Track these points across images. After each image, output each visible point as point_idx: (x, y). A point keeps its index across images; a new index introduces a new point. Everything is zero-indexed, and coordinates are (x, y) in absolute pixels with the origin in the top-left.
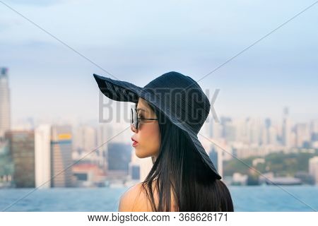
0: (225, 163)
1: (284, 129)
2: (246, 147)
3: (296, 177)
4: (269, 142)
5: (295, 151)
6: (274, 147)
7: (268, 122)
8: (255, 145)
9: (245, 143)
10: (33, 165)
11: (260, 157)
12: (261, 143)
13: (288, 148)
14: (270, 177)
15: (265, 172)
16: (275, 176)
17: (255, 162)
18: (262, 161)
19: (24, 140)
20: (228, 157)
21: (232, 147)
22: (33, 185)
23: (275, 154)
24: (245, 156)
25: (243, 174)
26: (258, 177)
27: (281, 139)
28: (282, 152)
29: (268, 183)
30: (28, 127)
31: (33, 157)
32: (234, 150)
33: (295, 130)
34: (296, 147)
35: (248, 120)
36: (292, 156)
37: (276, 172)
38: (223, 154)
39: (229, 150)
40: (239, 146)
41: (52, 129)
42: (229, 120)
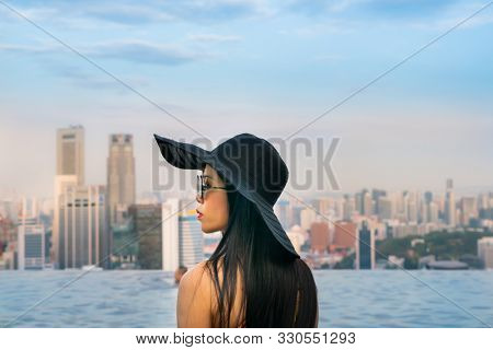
0: (377, 242)
1: (447, 205)
2: (403, 224)
3: (461, 260)
4: (429, 220)
5: (461, 230)
6: (435, 225)
7: (429, 196)
8: (414, 223)
9: (401, 220)
10: (161, 243)
11: (419, 237)
12: (420, 221)
13: (452, 226)
14: (431, 260)
15: (425, 254)
16: (437, 260)
17: (413, 243)
18: (422, 241)
19: (149, 215)
20: (382, 236)
21: (387, 224)
22: (160, 267)
23: (437, 232)
24: (402, 235)
25: (399, 257)
26: (417, 259)
27: (444, 216)
28: (445, 231)
29: (428, 267)
30: (154, 201)
31: (160, 235)
32: (389, 228)
33: (460, 205)
34: (462, 226)
35: (405, 194)
36: (456, 235)
37: (438, 255)
38: (376, 233)
39: (382, 229)
40: (394, 223)
41: (180, 203)
42: (384, 194)
